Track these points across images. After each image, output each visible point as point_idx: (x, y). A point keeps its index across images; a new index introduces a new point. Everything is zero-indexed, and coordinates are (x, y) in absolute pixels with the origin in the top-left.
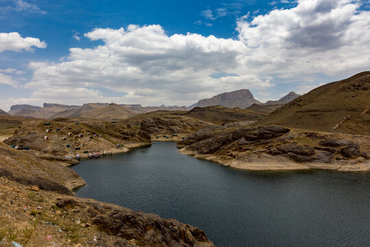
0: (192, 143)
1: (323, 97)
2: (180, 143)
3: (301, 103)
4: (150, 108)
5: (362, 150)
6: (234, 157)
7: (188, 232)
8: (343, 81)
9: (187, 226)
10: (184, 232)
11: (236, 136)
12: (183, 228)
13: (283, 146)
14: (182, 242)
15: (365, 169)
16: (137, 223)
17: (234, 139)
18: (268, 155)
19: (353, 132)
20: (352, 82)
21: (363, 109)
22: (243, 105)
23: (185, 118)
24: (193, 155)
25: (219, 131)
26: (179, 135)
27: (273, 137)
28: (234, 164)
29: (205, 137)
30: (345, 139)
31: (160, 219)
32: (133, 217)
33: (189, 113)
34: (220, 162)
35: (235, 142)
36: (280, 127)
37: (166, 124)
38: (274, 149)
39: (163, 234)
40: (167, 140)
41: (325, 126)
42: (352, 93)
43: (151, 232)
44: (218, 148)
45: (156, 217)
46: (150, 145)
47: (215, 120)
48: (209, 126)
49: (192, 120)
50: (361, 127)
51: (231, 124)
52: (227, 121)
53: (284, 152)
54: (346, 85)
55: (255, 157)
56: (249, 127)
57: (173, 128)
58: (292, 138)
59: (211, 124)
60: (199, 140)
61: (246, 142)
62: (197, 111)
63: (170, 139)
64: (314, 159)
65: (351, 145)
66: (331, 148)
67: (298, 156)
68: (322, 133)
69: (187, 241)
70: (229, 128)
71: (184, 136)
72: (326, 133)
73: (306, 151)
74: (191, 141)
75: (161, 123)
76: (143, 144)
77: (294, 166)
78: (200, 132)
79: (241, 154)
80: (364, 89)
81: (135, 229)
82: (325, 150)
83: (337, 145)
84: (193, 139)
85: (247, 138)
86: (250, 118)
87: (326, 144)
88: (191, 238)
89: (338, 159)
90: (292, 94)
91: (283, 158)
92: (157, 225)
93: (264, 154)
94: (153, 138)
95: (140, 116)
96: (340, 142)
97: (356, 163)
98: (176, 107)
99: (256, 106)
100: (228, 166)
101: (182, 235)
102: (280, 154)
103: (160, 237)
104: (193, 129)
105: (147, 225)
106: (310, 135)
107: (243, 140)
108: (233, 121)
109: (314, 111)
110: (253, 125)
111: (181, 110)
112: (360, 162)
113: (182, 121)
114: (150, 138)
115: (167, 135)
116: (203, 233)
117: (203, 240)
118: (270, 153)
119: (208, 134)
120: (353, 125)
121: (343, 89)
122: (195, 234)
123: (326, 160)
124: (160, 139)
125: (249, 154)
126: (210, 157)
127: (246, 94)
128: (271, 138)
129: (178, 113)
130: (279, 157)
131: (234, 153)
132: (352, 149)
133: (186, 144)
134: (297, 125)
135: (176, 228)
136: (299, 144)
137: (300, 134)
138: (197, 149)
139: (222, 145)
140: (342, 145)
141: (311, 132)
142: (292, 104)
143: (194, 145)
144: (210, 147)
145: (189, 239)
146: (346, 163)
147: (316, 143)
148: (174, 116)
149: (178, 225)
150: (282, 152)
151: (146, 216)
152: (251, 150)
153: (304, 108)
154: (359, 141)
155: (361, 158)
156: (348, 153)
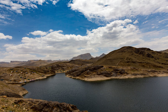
0: (71, 73)
1: (113, 55)
2: (66, 73)
3: (106, 57)
4: (55, 61)
5: (126, 71)
6: (86, 77)
7: (70, 107)
8: (118, 50)
9: (69, 105)
11: (86, 69)
12: (68, 106)
13: (102, 72)
14: (67, 111)
15: (127, 78)
16: (49, 106)
17: (85, 71)
18: (97, 75)
19: (123, 66)
20: (121, 50)
21: (125, 58)
22: (88, 59)
23: (68, 64)
24: (71, 77)
25: (80, 68)
26: (66, 70)
28: (86, 79)
29: (75, 70)
30: (120, 68)
31: (59, 103)
32: (48, 104)
33: (69, 62)
34: (81, 79)
35: (86, 71)
36: (100, 65)
37: (61, 67)
38: (99, 73)
39: (60, 109)
40: (61, 72)
41: (114, 64)
42: (121, 53)
43: (55, 109)
44: (80, 74)
45: (57, 103)
46: (55, 75)
47: (78, 64)
48: (76, 67)
49: (70, 65)
50: (125, 64)
51: (84, 65)
52: (83, 64)
53: (102, 74)
54: (119, 51)
55: (93, 76)
56: (90, 66)
57: (64, 68)
58: (105, 69)
59: (77, 66)
60: (73, 72)
61: (90, 71)
62: (72, 61)
63: (63, 72)
64: (112, 75)
65: (122, 70)
66: (117, 71)
67: (107, 75)
68: (114, 67)
69: (69, 110)
70: (84, 67)
71: (68, 70)
72: (115, 67)
73: (109, 73)
74: (70, 72)
75: (59, 66)
76: (52, 74)
77: (106, 78)
78: (74, 69)
79: (88, 76)
80: (124, 52)
81: (49, 109)
82: (115, 72)
83: (118, 70)
84: (71, 71)
85: (90, 70)
86: (91, 63)
87: (115, 70)
88: (71, 109)
89: (119, 75)
90: (103, 54)
91: (102, 76)
92: (58, 106)
93: (96, 75)
94: (56, 72)
95: (51, 64)
96: (119, 69)
97: (124, 76)
98: (65, 60)
99: (92, 59)
100: (84, 80)
101: (68, 109)
102: (101, 74)
103: (59, 110)
104: (71, 68)
105: (54, 106)
106: (110, 68)
107: (88, 71)
108: (85, 64)
109: (111, 59)
110: (92, 65)
111: (66, 61)
112: (126, 75)
113: (67, 65)
114: (55, 72)
115: (62, 71)
116: (75, 106)
117: (76, 109)
118: (98, 74)
119: (76, 69)
120: (122, 63)
122: (73, 107)
123: (116, 75)
124: (59, 72)
125: (91, 76)
126: (77, 78)
127: (89, 55)
128: (98, 69)
129: (65, 62)
130: (101, 75)
131: (86, 75)
132: (123, 71)
133: (68, 73)
134: (106, 64)
135: (65, 106)
136: (107, 71)
137: (107, 67)
138: (73, 75)
139: (81, 73)
140: (120, 70)
141: (110, 66)
142: (104, 57)
143: (72, 73)
144: (77, 74)
145: (70, 110)
146: (121, 76)
147: (112, 70)
148: (64, 63)
151: (53, 103)
152: (92, 74)
153: (107, 59)
154: (125, 68)
155: (126, 74)
156: (122, 73)
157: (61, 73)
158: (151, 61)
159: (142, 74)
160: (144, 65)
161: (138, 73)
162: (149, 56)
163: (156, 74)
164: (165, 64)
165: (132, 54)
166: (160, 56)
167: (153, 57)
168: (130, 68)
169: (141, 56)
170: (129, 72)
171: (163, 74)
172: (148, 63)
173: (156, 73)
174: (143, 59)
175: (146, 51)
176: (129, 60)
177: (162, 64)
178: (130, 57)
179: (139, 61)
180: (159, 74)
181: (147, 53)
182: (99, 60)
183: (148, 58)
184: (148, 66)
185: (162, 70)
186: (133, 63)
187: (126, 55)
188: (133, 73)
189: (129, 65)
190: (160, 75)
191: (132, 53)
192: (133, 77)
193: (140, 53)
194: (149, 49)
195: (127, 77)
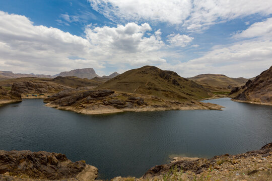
0: (55, 99)
1: (130, 76)
2: (46, 100)
3: (120, 78)
4: (20, 74)
5: (145, 101)
6: (84, 107)
7: (54, 157)
9: (53, 154)
10: (51, 158)
11: (85, 95)
12: (50, 156)
13: (111, 101)
14: (49, 165)
16: (10, 160)
17: (84, 97)
18: (103, 106)
19: (142, 93)
21: (146, 83)
22: (90, 77)
23: (50, 83)
24: (56, 107)
25: (75, 92)
26: (46, 94)
27: (106, 95)
28: (84, 111)
29: (65, 96)
30: (139, 96)
31: (32, 153)
32: (7, 156)
33: (53, 80)
34: (75, 110)
35: (85, 99)
36: (110, 90)
37: (35, 87)
38: (106, 102)
39: (34, 163)
40: (36, 97)
41: (130, 90)
42: (142, 75)
43: (23, 164)
44: (74, 102)
45: (28, 152)
46: (21, 102)
47: (71, 85)
48: (67, 89)
49: (56, 85)
50: (145, 91)
51: (82, 88)
52: (80, 86)
53: (112, 103)
54: (139, 71)
55: (96, 107)
56: (93, 90)
57: (41, 89)
58: (115, 96)
59: (69, 87)
60: (61, 97)
61: (91, 98)
62: (59, 79)
63: (38, 97)
64: (126, 106)
65: (141, 99)
66: (133, 101)
67: (118, 105)
68: (129, 94)
69: (53, 163)
70: (81, 91)
71: (49, 95)
72: (131, 94)
73: (122, 102)
74: (55, 98)
75: (30, 86)
76: (14, 101)
77: (116, 111)
78: (61, 93)
79: (88, 105)
80: (147, 74)
81: (9, 164)
82: (130, 102)
83: (136, 99)
84: (56, 97)
85: (92, 96)
86: (93, 85)
87: (131, 99)
88: (56, 160)
89: (136, 106)
90: (116, 73)
91: (111, 107)
92: (29, 158)
93: (101, 105)
94: (23, 96)
95: (11, 80)
96: (136, 98)
97: (142, 108)
98: (43, 75)
99: (97, 78)
100: (80, 113)
101: (50, 160)
103: (31, 165)
104: (56, 90)
105: (20, 159)
106: (124, 95)
107: (89, 97)
108: (83, 86)
109: (126, 82)
110: (96, 89)
111: (47, 77)
112: (144, 107)
113: (48, 85)
114: (20, 97)
115: (36, 95)
116: (64, 156)
117: (64, 160)
118: (104, 104)
119: (67, 93)
120: (142, 90)
121: (139, 73)
122: (59, 158)
123: (131, 106)
124: (29, 97)
125: (93, 106)
126: (68, 108)
127: (91, 71)
129: (45, 80)
130: (109, 106)
131: (84, 105)
132: (141, 101)
133: (51, 100)
134: (118, 89)
135: (45, 156)
136: (119, 99)
137: (119, 94)
138: (59, 103)
139: (77, 101)
140: (138, 99)
141: (125, 93)
142: (116, 78)
143: (56, 101)
144: (68, 102)
145: (54, 162)
146: (139, 108)
147: (126, 98)
148: (42, 81)
149: (46, 154)
150: (110, 104)
151: (19, 153)
152: (94, 103)
153: (122, 81)
154: (144, 97)
155: (144, 105)
156: (140, 103)
157: (34, 99)
158: (176, 90)
159: (164, 106)
160: (167, 95)
161: (160, 104)
162: (175, 82)
163: (179, 107)
164: (189, 95)
165: (156, 78)
166: (186, 84)
167: (179, 85)
168: (150, 97)
169: (166, 81)
170: (149, 103)
171: (186, 106)
172: (172, 92)
173: (180, 105)
174: (168, 87)
175: (172, 76)
176: (151, 86)
177: (187, 94)
178: (153, 82)
179: (163, 89)
180: (182, 106)
181: (173, 79)
182: (108, 82)
183: (173, 85)
184: (172, 96)
185: (186, 102)
186: (155, 91)
187: (148, 78)
188: (153, 104)
189: (150, 93)
190: (183, 108)
191: (156, 76)
192: (153, 109)
193: (165, 79)
194: (175, 74)
195: (145, 109)
